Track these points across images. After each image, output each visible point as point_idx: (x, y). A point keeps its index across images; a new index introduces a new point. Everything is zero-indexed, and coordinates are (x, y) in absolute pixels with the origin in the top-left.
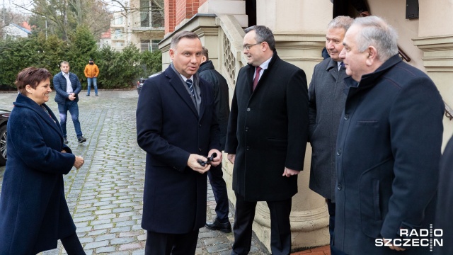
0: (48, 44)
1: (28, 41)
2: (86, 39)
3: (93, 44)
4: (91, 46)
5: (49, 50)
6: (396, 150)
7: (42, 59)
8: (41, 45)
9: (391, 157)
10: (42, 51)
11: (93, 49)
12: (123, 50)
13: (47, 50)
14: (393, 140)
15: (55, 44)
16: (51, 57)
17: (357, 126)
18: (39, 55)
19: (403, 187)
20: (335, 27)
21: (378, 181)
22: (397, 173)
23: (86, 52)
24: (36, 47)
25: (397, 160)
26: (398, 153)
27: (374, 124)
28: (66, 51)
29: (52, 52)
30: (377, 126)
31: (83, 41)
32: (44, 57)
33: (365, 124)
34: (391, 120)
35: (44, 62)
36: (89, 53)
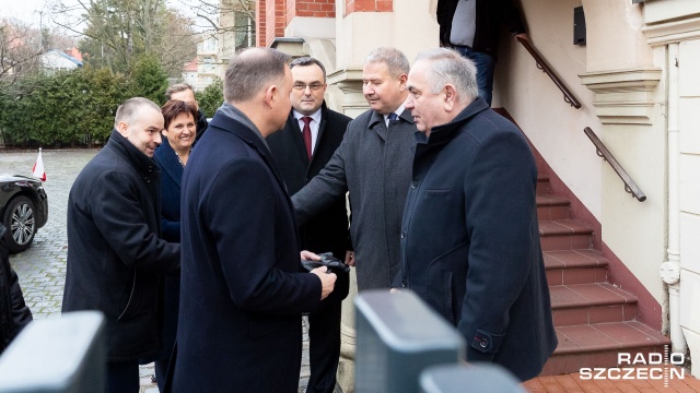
0: (97, 80)
1: (68, 76)
2: (153, 73)
3: (162, 80)
4: (158, 84)
5: (98, 90)
6: (472, 229)
7: (87, 102)
8: (87, 81)
9: (466, 240)
10: (88, 92)
11: (162, 88)
12: (207, 89)
13: (95, 90)
14: (469, 216)
15: (107, 81)
16: (100, 100)
17: (426, 197)
18: (84, 96)
19: (478, 281)
20: (374, 62)
21: (451, 274)
22: (472, 261)
23: (152, 92)
24: (79, 85)
25: (473, 243)
26: (474, 233)
27: (445, 194)
28: (123, 91)
29: (102, 92)
30: (448, 198)
31: (148, 77)
32: (91, 100)
33: (434, 195)
34: (466, 189)
35: (90, 106)
36: (156, 93)
